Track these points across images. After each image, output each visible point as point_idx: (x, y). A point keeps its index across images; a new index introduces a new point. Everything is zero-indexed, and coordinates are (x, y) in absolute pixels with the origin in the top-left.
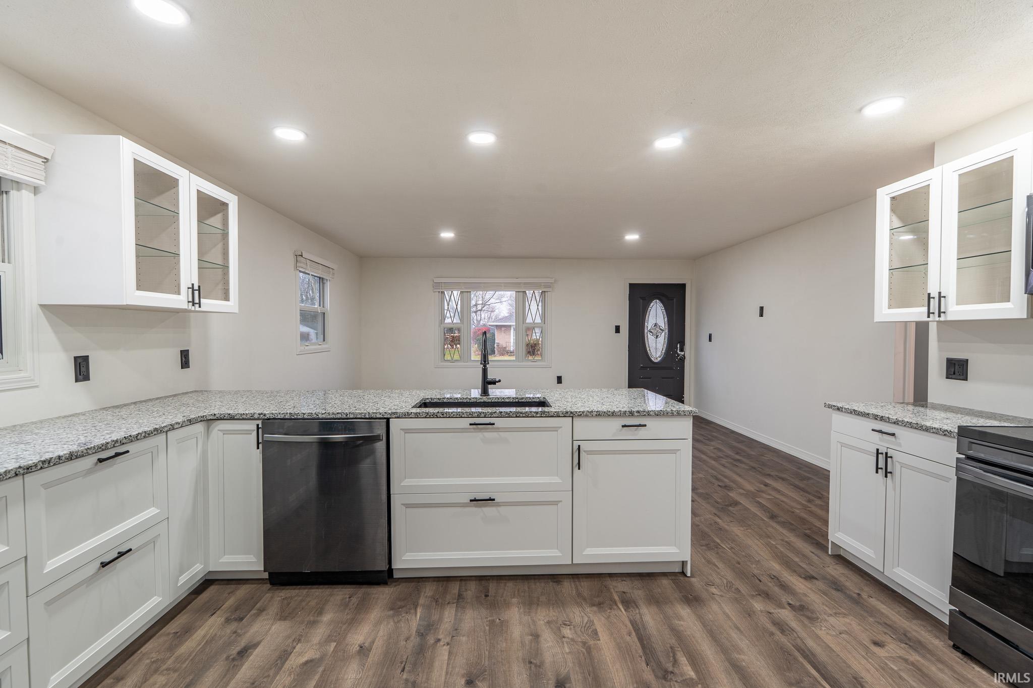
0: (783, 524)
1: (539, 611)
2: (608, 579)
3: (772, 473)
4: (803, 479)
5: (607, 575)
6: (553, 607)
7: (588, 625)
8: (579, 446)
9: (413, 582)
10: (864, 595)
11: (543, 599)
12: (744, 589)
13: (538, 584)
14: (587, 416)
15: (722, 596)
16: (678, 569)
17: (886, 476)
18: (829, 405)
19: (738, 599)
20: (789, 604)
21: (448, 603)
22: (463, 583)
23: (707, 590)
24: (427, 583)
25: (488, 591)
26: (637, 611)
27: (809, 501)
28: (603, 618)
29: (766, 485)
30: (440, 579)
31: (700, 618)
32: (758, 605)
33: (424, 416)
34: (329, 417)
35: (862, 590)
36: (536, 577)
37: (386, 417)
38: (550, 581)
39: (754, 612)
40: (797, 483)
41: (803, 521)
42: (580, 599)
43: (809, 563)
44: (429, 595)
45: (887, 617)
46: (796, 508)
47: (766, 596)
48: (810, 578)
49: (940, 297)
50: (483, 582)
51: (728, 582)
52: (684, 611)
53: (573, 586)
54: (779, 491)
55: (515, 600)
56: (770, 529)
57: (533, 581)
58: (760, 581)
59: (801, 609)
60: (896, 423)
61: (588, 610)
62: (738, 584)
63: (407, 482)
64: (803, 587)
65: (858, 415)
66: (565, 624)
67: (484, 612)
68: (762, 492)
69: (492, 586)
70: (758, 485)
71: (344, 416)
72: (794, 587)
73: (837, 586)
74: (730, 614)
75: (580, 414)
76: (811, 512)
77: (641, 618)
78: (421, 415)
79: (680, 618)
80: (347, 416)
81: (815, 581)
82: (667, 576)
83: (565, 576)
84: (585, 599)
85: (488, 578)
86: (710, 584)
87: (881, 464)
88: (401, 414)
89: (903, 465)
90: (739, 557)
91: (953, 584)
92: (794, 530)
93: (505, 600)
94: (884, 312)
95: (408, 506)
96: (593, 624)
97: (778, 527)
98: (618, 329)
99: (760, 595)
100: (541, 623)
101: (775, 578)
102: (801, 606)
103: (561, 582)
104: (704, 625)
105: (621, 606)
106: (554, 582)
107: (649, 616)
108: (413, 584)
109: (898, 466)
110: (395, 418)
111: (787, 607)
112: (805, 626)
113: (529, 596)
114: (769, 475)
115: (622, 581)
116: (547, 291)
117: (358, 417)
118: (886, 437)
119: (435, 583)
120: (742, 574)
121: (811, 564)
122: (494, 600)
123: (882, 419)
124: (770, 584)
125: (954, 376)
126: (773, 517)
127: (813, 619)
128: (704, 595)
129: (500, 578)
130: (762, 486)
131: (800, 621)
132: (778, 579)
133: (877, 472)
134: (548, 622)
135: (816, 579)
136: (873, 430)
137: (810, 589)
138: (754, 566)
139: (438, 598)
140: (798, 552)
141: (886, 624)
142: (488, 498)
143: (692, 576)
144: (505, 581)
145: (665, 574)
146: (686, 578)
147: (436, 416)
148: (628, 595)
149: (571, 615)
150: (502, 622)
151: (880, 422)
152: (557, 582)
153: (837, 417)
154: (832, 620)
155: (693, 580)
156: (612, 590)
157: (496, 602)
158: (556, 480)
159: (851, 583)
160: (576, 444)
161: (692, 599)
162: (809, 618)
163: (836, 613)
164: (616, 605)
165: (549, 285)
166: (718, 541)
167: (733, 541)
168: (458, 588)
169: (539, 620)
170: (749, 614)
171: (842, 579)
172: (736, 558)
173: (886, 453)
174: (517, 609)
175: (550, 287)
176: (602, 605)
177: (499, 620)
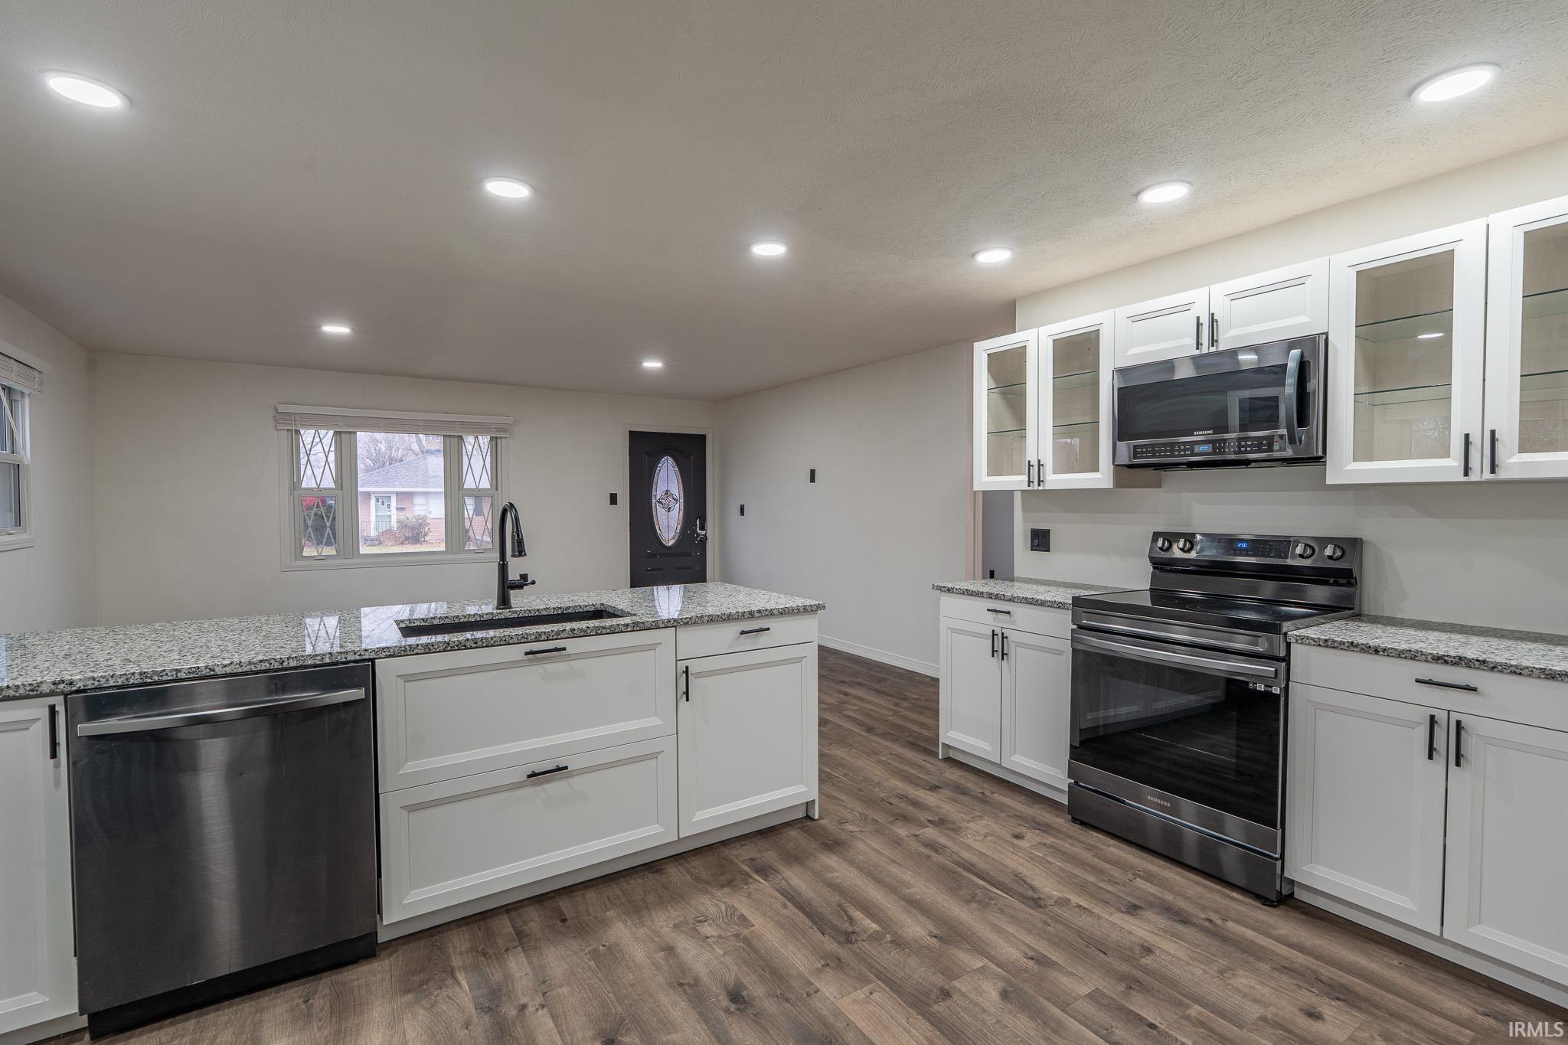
0: (883, 735)
1: (654, 915)
2: (723, 848)
3: (846, 679)
4: (881, 680)
5: (720, 844)
6: (671, 906)
7: (729, 913)
8: (687, 668)
9: (421, 939)
10: (988, 793)
11: (650, 898)
12: (880, 817)
13: (632, 882)
14: (695, 623)
15: (861, 832)
16: (801, 814)
17: (1003, 659)
18: (938, 586)
19: (879, 831)
20: (929, 821)
21: (507, 950)
22: (514, 914)
23: (843, 830)
24: (449, 933)
25: (562, 913)
26: (780, 877)
27: (896, 705)
28: (744, 899)
29: (846, 694)
30: (469, 919)
31: (851, 862)
32: (902, 831)
33: (441, 649)
34: (240, 670)
35: (983, 788)
36: (624, 873)
37: (367, 657)
38: (646, 873)
39: (901, 839)
40: (875, 686)
41: (901, 728)
42: (702, 884)
43: (927, 773)
44: (463, 949)
45: (1014, 809)
46: (887, 715)
47: (905, 818)
48: (934, 788)
49: (1039, 465)
50: (547, 904)
51: (860, 814)
52: (831, 860)
53: (683, 871)
54: (862, 700)
55: (611, 914)
56: (873, 744)
57: (622, 880)
58: (891, 804)
59: (941, 823)
60: (1011, 600)
61: (719, 894)
62: (871, 813)
63: (409, 768)
64: (932, 799)
65: (971, 595)
66: (699, 922)
67: (574, 944)
68: (846, 703)
69: (565, 904)
70: (837, 695)
71: (277, 665)
72: (925, 801)
73: (962, 791)
74: (879, 848)
75: (686, 621)
76: (903, 716)
77: (788, 883)
78: (436, 647)
79: (831, 870)
80: (282, 663)
81: (940, 790)
82: (791, 825)
83: (665, 861)
84: (707, 882)
85: (550, 895)
86: (842, 822)
87: (998, 646)
88: (396, 649)
89: (1019, 645)
90: (857, 783)
91: (1071, 758)
92: (897, 740)
93: (596, 918)
94: (983, 480)
95: (412, 808)
96: (736, 910)
97: (880, 740)
98: (613, 499)
99: (898, 819)
100: (666, 930)
101: (903, 797)
102: (940, 819)
103: (664, 869)
104: (860, 869)
105: (757, 878)
106: (654, 873)
107: (796, 878)
108: (422, 942)
109: (1013, 646)
110: (386, 657)
111: (928, 824)
112: (953, 839)
113: (629, 902)
114: (843, 682)
115: (742, 846)
116: (501, 438)
117: (306, 663)
118: (1001, 616)
119: (464, 928)
120: (870, 801)
121: (928, 773)
122: (580, 923)
123: (997, 597)
124: (902, 805)
125: (1038, 548)
126: (870, 730)
127: (956, 830)
128: (843, 836)
129: (569, 890)
130: (842, 696)
131: (947, 835)
132: (907, 798)
133: (993, 656)
134: (676, 926)
135: (940, 788)
136: (988, 610)
137: (941, 800)
138: (877, 789)
139: (483, 949)
140: (911, 764)
141: (1016, 816)
142: (554, 767)
143: (820, 818)
144: (581, 892)
145: (788, 824)
146: (815, 822)
147: (464, 646)
148: (759, 861)
149: (702, 908)
150: (609, 948)
151: (996, 601)
152: (657, 872)
153: (946, 600)
154: (972, 825)
155: (822, 821)
156: (736, 861)
157: (584, 925)
158: (654, 721)
159: (971, 783)
160: (682, 665)
161: (834, 845)
162: (952, 830)
163: (972, 818)
164: (751, 877)
165: (502, 429)
166: (828, 770)
167: (843, 766)
168: (508, 923)
169: (662, 927)
170: (897, 842)
171: (962, 782)
172: (854, 785)
173: (1003, 634)
174: (621, 924)
175: (505, 431)
176: (733, 883)
177: (604, 946)
